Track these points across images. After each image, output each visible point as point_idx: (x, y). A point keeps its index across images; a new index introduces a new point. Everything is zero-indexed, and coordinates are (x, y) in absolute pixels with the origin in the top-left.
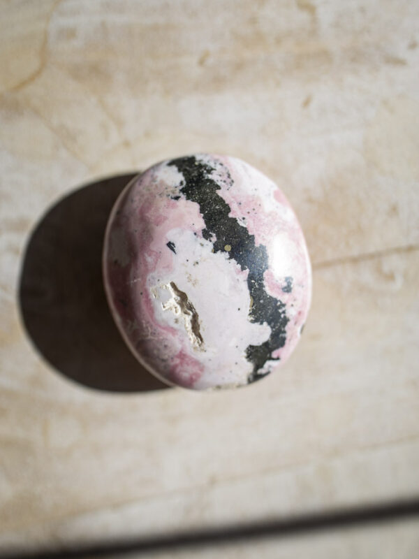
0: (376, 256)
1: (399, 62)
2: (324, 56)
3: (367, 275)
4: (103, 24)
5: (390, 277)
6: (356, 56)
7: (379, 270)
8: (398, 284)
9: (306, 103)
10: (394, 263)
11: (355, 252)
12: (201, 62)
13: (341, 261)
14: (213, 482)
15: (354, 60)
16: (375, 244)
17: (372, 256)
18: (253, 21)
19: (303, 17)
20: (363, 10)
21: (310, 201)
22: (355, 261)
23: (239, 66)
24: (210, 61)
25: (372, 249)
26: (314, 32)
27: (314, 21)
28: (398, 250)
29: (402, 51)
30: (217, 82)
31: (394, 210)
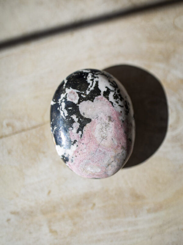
0: (15, 133)
1: (13, 213)
2: (44, 213)
3: (18, 125)
4: (136, 217)
5: (8, 125)
6: (31, 214)
7: (13, 127)
8: (5, 123)
9: (49, 192)
10: (7, 131)
11: (23, 134)
12: (94, 205)
13: (29, 129)
15: (32, 212)
16: (16, 138)
17: (16, 133)
18: (75, 224)
19: (55, 227)
20: (30, 233)
21: (44, 153)
22: (23, 130)
23: (78, 205)
24: (91, 206)
25: (17, 135)
26: (49, 221)
27: (50, 227)
28: (6, 136)
29: (13, 217)
30: (87, 197)
31: (9, 152)
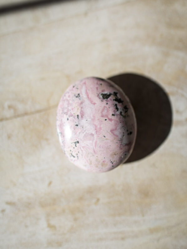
0: (17, 116)
1: (9, 203)
2: (43, 205)
3: (21, 107)
4: (143, 216)
5: (10, 107)
6: (29, 205)
7: (15, 110)
8: (6, 104)
9: (50, 183)
10: (8, 113)
11: (26, 118)
12: (98, 200)
13: (32, 113)
14: (86, 14)
16: (17, 122)
17: (18, 116)
18: (75, 220)
19: (53, 222)
20: (26, 226)
21: (47, 140)
22: (26, 114)
23: (81, 199)
24: (94, 201)
25: (19, 119)
26: (48, 215)
27: (48, 221)
28: (7, 119)
29: (8, 208)
30: (91, 191)
31: (9, 137)
